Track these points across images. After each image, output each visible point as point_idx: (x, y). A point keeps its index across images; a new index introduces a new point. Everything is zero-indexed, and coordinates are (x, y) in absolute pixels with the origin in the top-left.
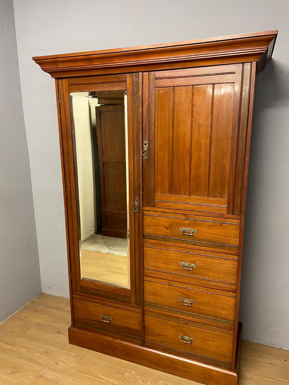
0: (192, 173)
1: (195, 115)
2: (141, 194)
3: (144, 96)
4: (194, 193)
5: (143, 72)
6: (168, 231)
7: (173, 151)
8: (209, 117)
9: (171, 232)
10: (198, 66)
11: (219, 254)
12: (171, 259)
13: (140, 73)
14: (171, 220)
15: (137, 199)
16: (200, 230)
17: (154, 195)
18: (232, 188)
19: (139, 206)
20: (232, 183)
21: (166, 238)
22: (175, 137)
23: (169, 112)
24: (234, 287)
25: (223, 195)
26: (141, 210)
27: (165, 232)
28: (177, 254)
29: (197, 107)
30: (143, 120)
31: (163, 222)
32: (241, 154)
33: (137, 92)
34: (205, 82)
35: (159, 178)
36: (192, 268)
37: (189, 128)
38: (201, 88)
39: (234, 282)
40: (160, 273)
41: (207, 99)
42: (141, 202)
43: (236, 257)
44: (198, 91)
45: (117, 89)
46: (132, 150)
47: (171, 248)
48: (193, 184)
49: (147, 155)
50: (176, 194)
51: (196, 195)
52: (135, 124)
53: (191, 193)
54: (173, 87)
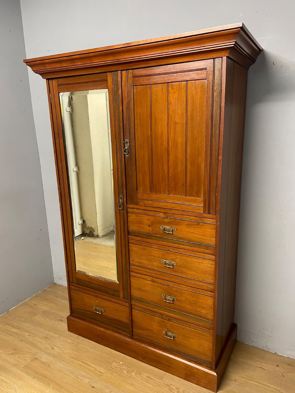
0: (170, 171)
1: (171, 113)
2: (125, 191)
3: (124, 94)
4: (173, 192)
5: (121, 71)
6: (151, 229)
7: (152, 149)
8: (184, 115)
9: (152, 229)
10: (171, 63)
11: (198, 253)
12: (154, 256)
13: (119, 72)
14: (152, 218)
15: (121, 196)
16: (179, 229)
17: (137, 192)
18: (208, 188)
19: (123, 203)
20: (207, 183)
21: (148, 236)
22: (153, 135)
23: (147, 111)
24: (212, 287)
25: (199, 195)
26: (125, 207)
27: (147, 229)
28: (159, 251)
29: (172, 104)
30: (124, 119)
31: (146, 219)
32: (215, 153)
33: (117, 91)
34: (179, 80)
35: (140, 177)
36: (173, 265)
37: (166, 126)
38: (175, 85)
39: (212, 281)
40: (144, 269)
41: (181, 96)
42: (125, 199)
43: (213, 257)
44: (172, 89)
45: (99, 88)
46: (115, 148)
47: (154, 246)
48: (171, 183)
49: (128, 153)
50: (156, 192)
51: (174, 194)
52: (117, 123)
53: (170, 192)
54: (150, 84)
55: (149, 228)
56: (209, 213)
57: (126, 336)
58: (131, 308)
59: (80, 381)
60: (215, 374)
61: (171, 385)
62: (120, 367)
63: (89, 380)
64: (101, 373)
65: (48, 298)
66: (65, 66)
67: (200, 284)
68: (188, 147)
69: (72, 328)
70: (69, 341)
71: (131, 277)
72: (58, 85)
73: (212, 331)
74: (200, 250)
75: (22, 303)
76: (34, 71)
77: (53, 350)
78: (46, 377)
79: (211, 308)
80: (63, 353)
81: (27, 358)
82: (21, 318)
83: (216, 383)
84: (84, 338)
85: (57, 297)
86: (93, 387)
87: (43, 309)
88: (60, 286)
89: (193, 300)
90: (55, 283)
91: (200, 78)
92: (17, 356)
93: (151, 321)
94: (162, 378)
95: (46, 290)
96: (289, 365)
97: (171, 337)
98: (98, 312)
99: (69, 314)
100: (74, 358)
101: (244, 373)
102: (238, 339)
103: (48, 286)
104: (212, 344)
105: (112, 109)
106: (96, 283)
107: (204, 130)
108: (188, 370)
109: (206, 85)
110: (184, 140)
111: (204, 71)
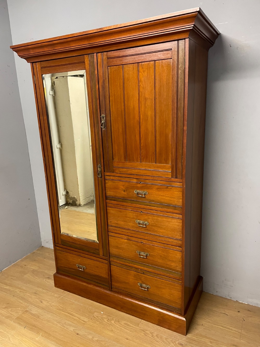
0: (141, 142)
1: (141, 90)
2: (102, 161)
3: (99, 74)
4: (145, 160)
5: (97, 53)
6: (125, 193)
7: (125, 123)
8: (153, 91)
9: (127, 194)
11: (167, 213)
12: (129, 217)
13: (95, 54)
14: (127, 184)
15: (99, 165)
16: (150, 192)
17: (113, 161)
18: (175, 155)
19: (101, 171)
20: (174, 150)
21: (124, 199)
22: (126, 110)
23: (120, 88)
24: (180, 242)
25: (168, 162)
26: (103, 175)
27: (123, 194)
28: (133, 213)
29: (142, 82)
30: (100, 96)
31: (121, 185)
32: (180, 124)
33: (94, 72)
34: (148, 60)
35: (115, 147)
36: (146, 225)
37: (137, 101)
38: (145, 65)
39: (180, 238)
40: (120, 230)
41: (150, 74)
42: (102, 168)
43: (181, 216)
44: (142, 68)
45: (77, 69)
46: (93, 122)
47: (129, 208)
48: (143, 152)
49: (105, 127)
50: (130, 160)
51: (146, 162)
52: (94, 100)
53: (142, 160)
54: (122, 65)
55: (124, 193)
56: (176, 178)
57: (106, 289)
58: (110, 264)
59: (66, 329)
60: (184, 319)
61: (147, 330)
62: (101, 316)
63: (74, 328)
64: (85, 322)
65: (37, 259)
66: (47, 50)
67: (170, 240)
68: (157, 119)
69: (58, 284)
70: (56, 295)
71: (109, 237)
72: (42, 68)
73: (181, 281)
74: (169, 210)
75: (13, 264)
76: (19, 56)
77: (41, 303)
78: (35, 327)
79: (180, 261)
80: (51, 306)
81: (18, 311)
82: (13, 277)
83: (186, 327)
84: (69, 292)
85: (45, 258)
86: (78, 334)
87: (32, 269)
88: (47, 248)
89: (164, 255)
90: (42, 246)
91: (166, 58)
92: (10, 310)
93: (128, 275)
94: (138, 324)
95: (34, 253)
96: (249, 310)
97: (145, 288)
98: (80, 269)
99: (56, 272)
100: (60, 310)
101: (210, 319)
102: (204, 290)
103: (37, 249)
104: (181, 293)
105: (90, 87)
106: (79, 243)
107: (170, 103)
108: (161, 317)
109: (172, 64)
110: (154, 114)
111: (170, 52)
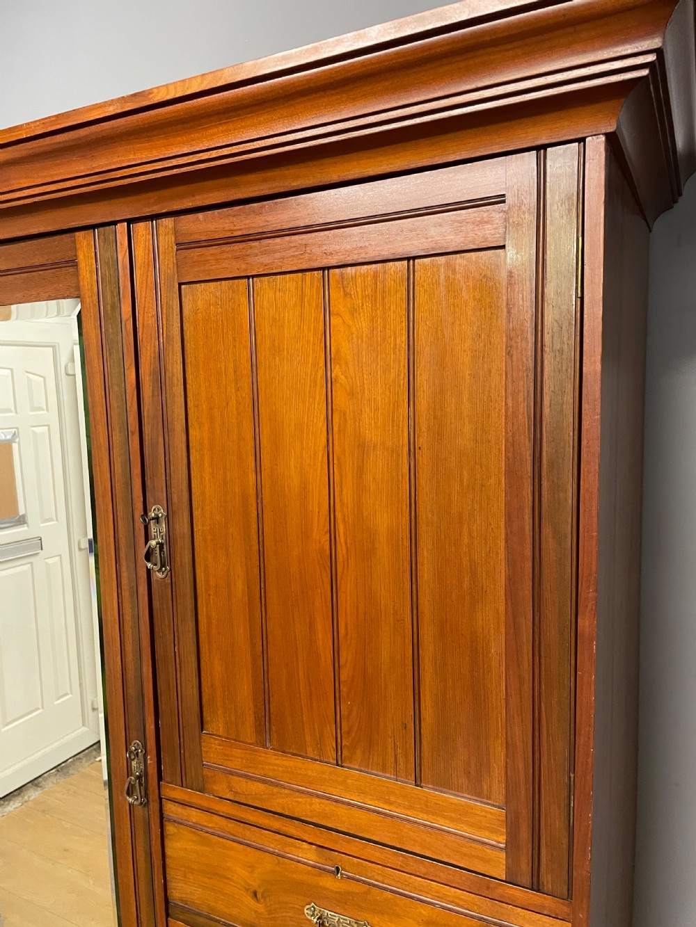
0: (342, 661)
1: (340, 399)
2: (151, 727)
3: (141, 319)
5: (130, 221)
6: (260, 908)
7: (261, 553)
8: (401, 410)
9: (270, 912)
10: (335, 178)
13: (123, 227)
14: (268, 863)
15: (137, 746)
17: (201, 736)
18: (526, 760)
19: (144, 776)
25: (484, 786)
26: (154, 797)
27: (246, 907)
29: (346, 363)
30: (145, 421)
31: (239, 863)
33: (116, 306)
34: (375, 253)
35: (215, 667)
38: (359, 280)
41: (385, 327)
42: (151, 760)
44: (346, 295)
45: (47, 295)
48: (350, 712)
49: (163, 565)
50: (283, 746)
51: (365, 768)
52: (117, 438)
53: (345, 754)
54: (248, 277)
55: (251, 902)
56: (536, 887)
68: (425, 554)
91: (473, 242)
107: (497, 481)
109: (504, 274)
111: (494, 212)
